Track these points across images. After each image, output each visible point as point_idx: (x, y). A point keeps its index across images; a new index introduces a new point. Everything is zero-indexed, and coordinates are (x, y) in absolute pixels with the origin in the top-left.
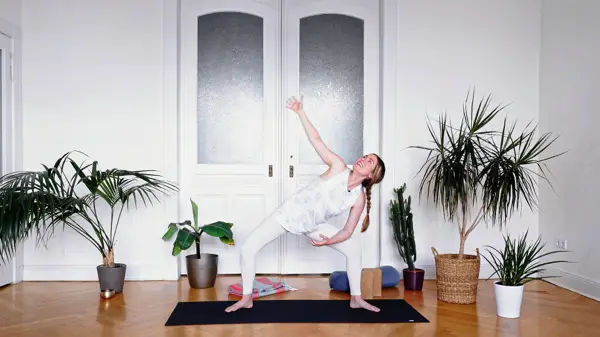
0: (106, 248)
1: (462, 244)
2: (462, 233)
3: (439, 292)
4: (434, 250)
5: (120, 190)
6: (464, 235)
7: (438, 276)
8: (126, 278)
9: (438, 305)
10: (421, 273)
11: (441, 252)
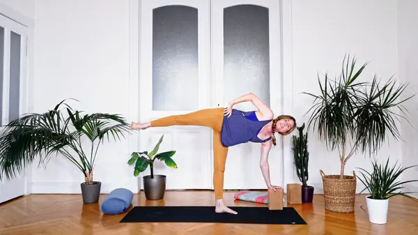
0: (87, 170)
1: (343, 168)
2: (342, 160)
3: (326, 203)
4: (321, 171)
5: (98, 129)
6: (343, 161)
7: (325, 192)
8: (101, 192)
9: (326, 213)
10: (311, 189)
11: (327, 174)
